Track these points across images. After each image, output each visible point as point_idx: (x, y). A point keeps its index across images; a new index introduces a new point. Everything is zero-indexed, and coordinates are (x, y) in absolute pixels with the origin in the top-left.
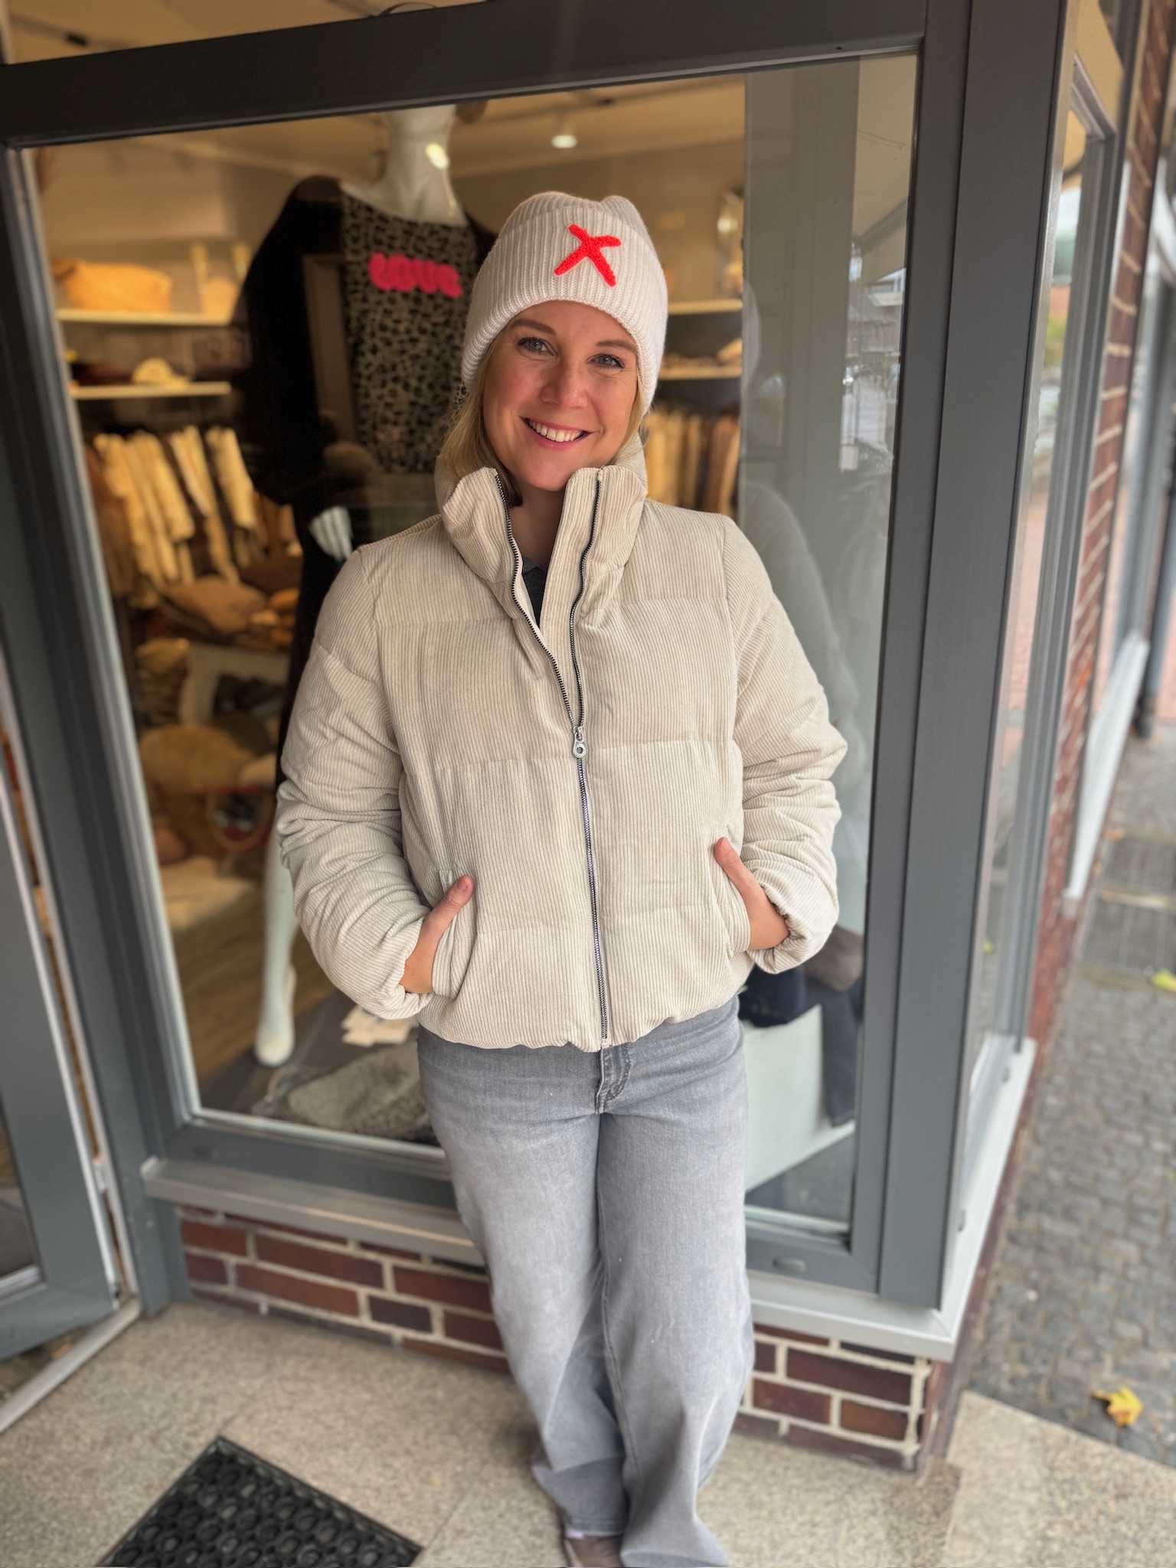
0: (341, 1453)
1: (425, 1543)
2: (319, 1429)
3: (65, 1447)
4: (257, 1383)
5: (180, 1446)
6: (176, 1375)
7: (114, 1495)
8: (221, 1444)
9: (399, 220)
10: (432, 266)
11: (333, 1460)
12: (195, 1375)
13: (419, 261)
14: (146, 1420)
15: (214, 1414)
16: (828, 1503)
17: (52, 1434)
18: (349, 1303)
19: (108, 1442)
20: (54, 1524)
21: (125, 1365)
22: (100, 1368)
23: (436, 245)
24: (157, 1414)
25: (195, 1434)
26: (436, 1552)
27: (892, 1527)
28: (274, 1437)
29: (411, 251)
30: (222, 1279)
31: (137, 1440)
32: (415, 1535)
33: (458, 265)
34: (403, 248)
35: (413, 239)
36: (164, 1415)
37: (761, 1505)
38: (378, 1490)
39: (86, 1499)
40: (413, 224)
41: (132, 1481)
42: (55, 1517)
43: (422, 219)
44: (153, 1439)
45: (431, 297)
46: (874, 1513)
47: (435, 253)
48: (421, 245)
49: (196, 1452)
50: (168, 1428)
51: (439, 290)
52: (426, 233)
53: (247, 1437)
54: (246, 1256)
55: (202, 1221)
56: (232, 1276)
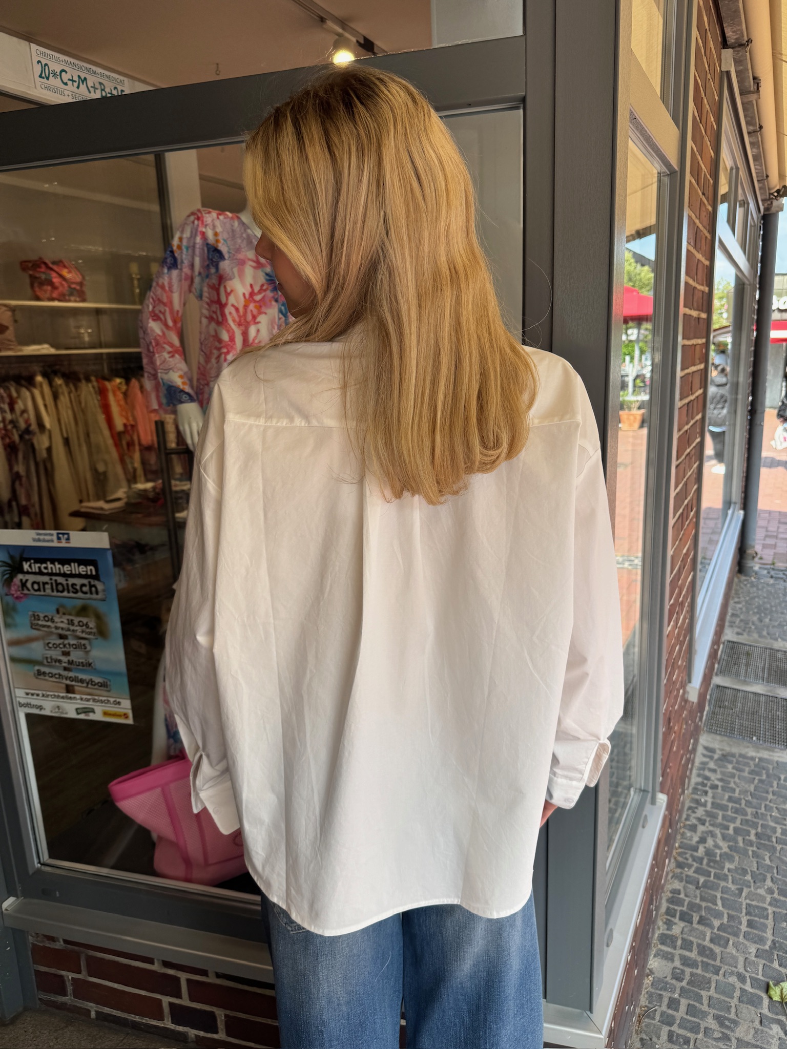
18: (155, 1010)
30: (66, 995)
54: (80, 972)
55: (48, 945)
56: (70, 989)
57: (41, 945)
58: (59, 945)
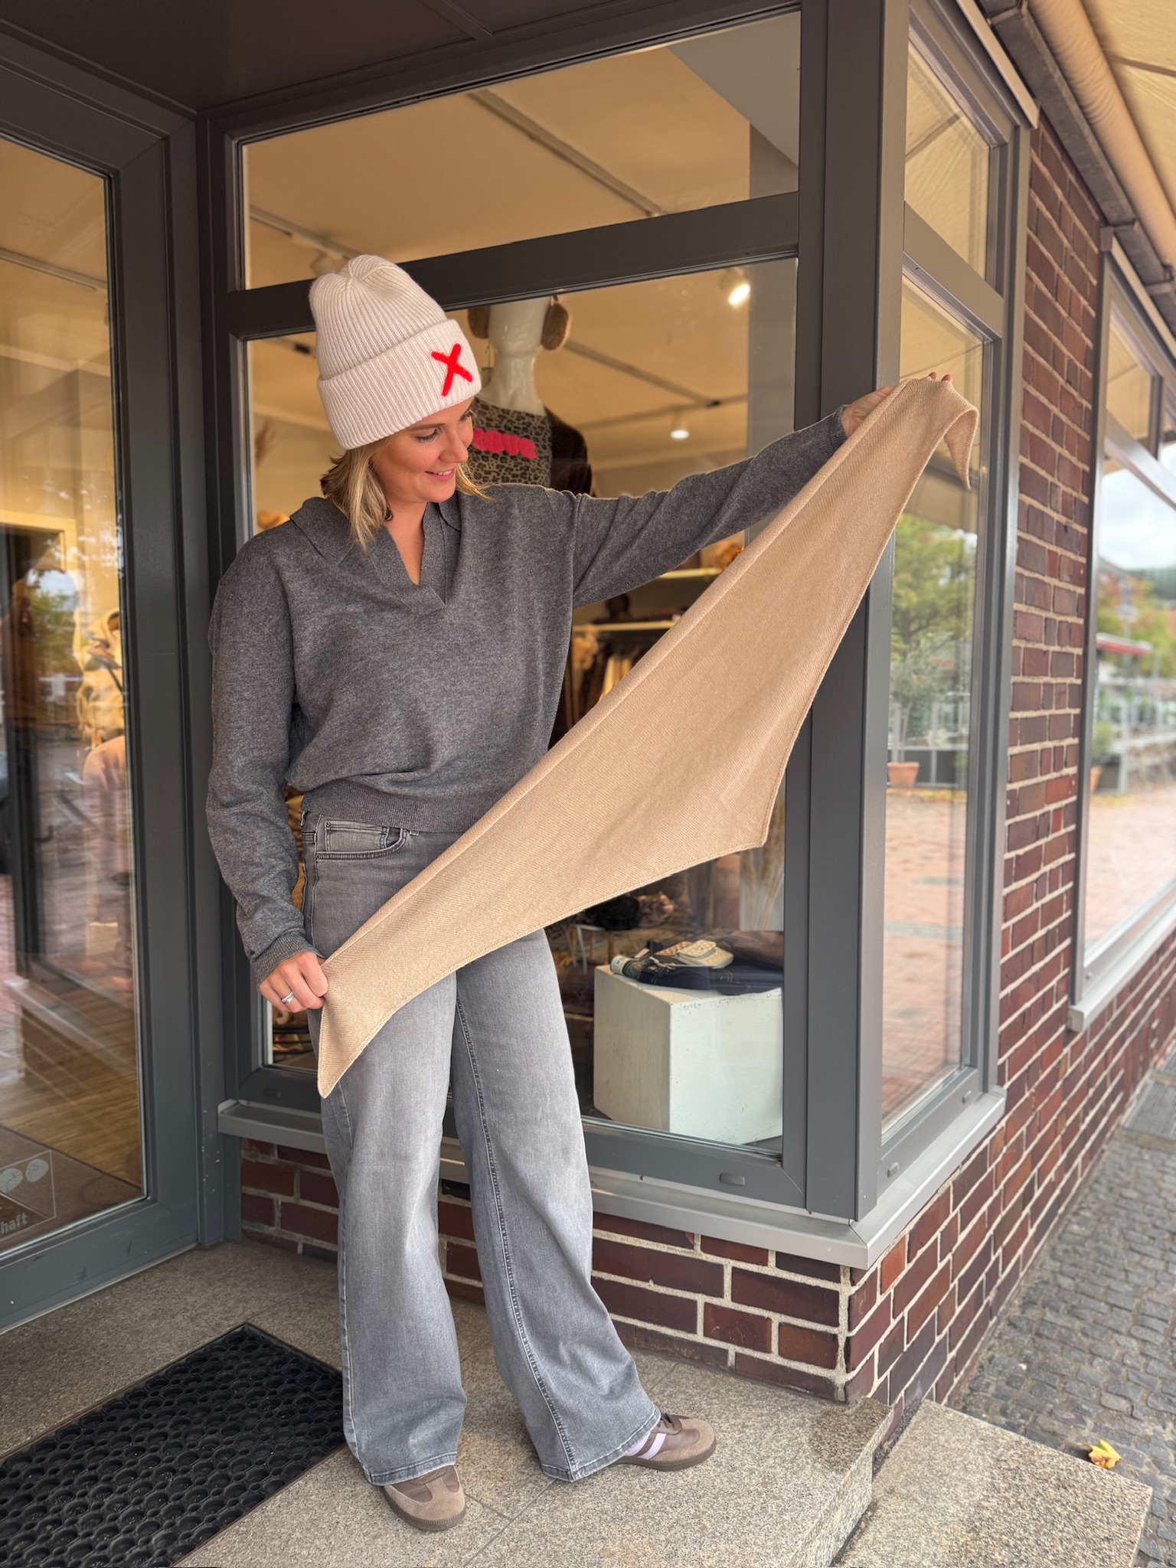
3: (120, 1316)
4: (284, 1295)
5: (212, 1324)
6: (219, 1284)
7: (153, 1348)
8: (246, 1327)
9: (497, 408)
10: (517, 438)
12: (235, 1285)
13: (508, 435)
14: (188, 1307)
15: (244, 1309)
16: (762, 1415)
17: (111, 1308)
19: (155, 1316)
20: (102, 1359)
21: (179, 1274)
22: (158, 1274)
23: (521, 426)
24: (197, 1305)
25: (226, 1319)
27: (815, 1435)
28: (291, 1327)
29: (503, 429)
30: (270, 1222)
31: (179, 1317)
33: (536, 440)
34: (497, 426)
35: (505, 421)
36: (205, 1305)
37: (700, 1410)
39: (130, 1347)
40: (506, 411)
41: (169, 1341)
42: (104, 1355)
43: (512, 409)
44: (192, 1319)
45: (513, 458)
46: (801, 1426)
47: (520, 431)
48: (509, 425)
49: (225, 1330)
50: (206, 1313)
51: (520, 454)
52: (514, 419)
53: (268, 1325)
54: (291, 1195)
55: (261, 1161)
56: (278, 1215)
57: (253, 1160)
58: (274, 1159)
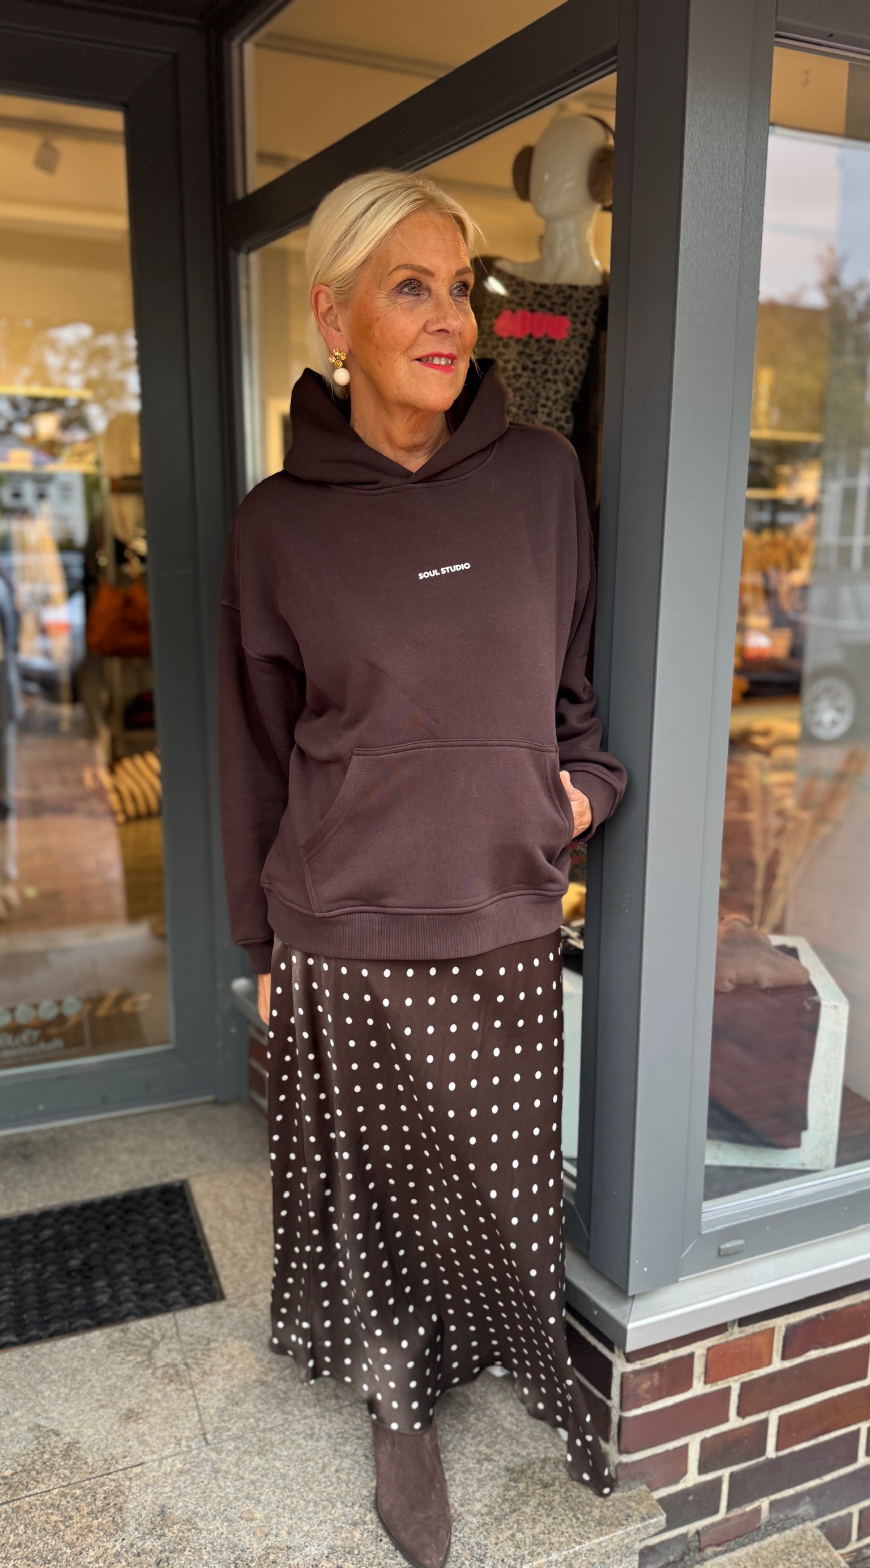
0: (237, 1224)
1: (228, 1297)
2: (240, 1206)
3: (112, 1142)
4: (234, 1165)
5: (163, 1174)
6: (199, 1138)
7: (109, 1177)
8: (183, 1184)
10: (550, 317)
11: (229, 1226)
12: (208, 1143)
13: (540, 314)
14: (161, 1151)
15: (195, 1168)
17: (113, 1133)
20: (71, 1173)
21: (180, 1120)
23: (559, 301)
24: (168, 1151)
25: (176, 1172)
26: (229, 1306)
28: (211, 1196)
31: (147, 1158)
32: (228, 1289)
35: (540, 298)
36: (173, 1154)
38: (235, 1255)
41: (124, 1175)
42: (75, 1170)
44: (155, 1162)
47: (556, 307)
48: (544, 301)
49: (168, 1180)
50: (167, 1161)
53: (198, 1188)
